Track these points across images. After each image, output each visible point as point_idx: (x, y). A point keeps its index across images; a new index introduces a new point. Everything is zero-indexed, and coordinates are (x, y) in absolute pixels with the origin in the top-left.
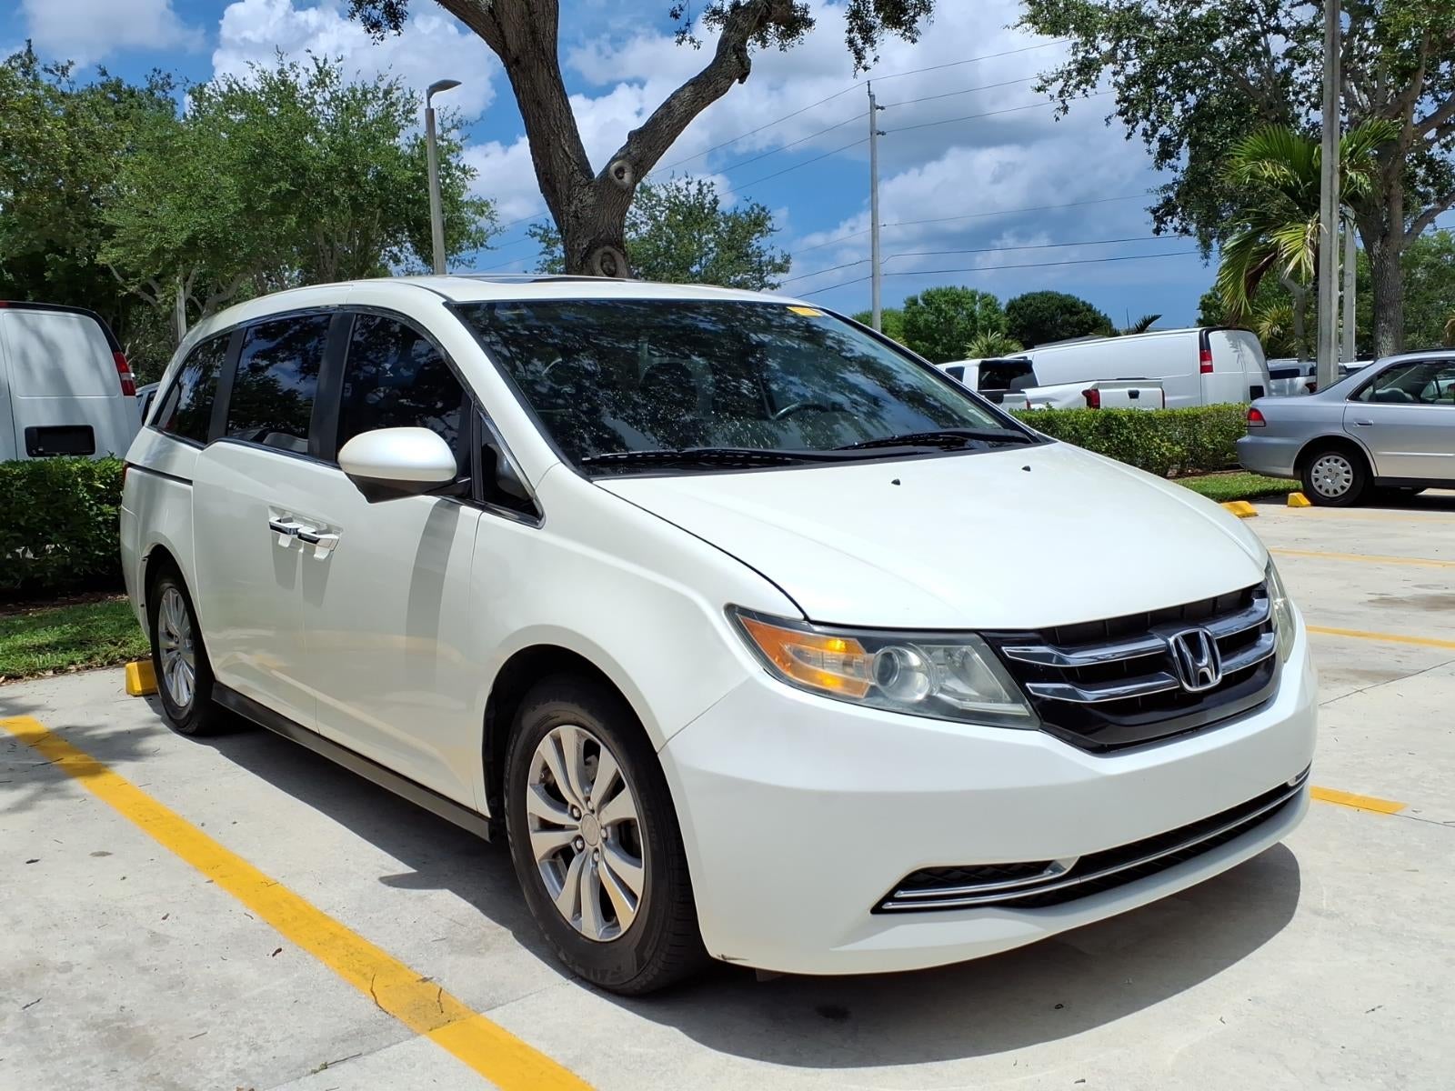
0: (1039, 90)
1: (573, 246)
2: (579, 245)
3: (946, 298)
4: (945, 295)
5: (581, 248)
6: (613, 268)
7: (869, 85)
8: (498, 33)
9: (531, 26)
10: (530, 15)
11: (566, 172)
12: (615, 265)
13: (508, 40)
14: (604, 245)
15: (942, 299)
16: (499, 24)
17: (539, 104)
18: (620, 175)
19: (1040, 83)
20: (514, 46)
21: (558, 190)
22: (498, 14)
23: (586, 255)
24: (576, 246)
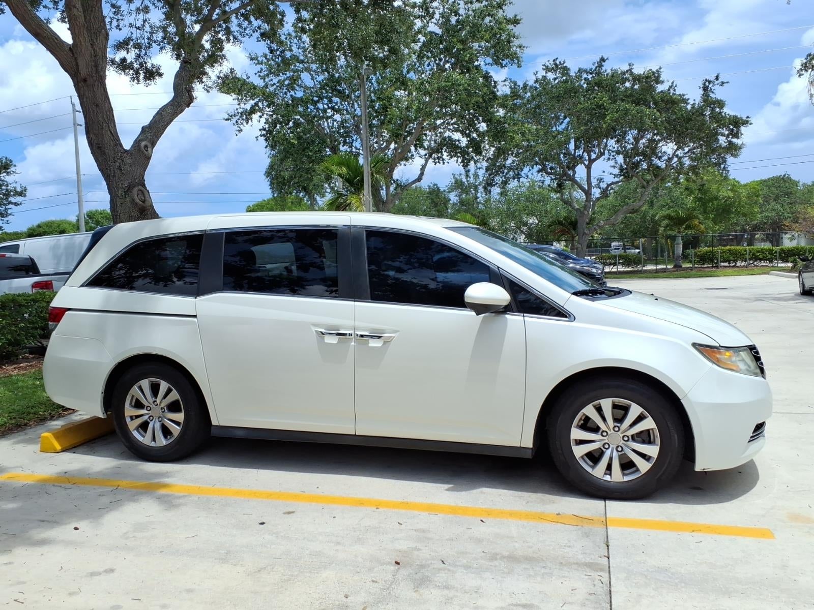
0: (227, 120)
1: (119, 185)
2: (122, 184)
3: (102, 215)
4: (101, 214)
5: (124, 186)
6: (143, 198)
7: (71, 98)
8: (74, 63)
9: (95, 62)
10: (95, 56)
11: (112, 144)
12: (144, 197)
13: (80, 68)
14: (138, 186)
15: (99, 216)
16: (75, 58)
17: (97, 105)
18: (146, 149)
19: (227, 117)
20: (84, 71)
21: (107, 154)
22: (76, 53)
23: (128, 191)
24: (120, 185)
